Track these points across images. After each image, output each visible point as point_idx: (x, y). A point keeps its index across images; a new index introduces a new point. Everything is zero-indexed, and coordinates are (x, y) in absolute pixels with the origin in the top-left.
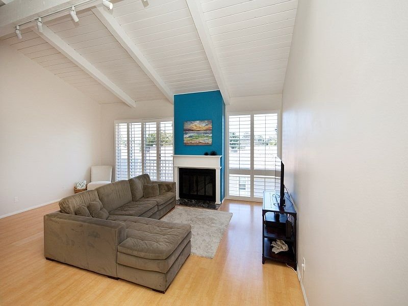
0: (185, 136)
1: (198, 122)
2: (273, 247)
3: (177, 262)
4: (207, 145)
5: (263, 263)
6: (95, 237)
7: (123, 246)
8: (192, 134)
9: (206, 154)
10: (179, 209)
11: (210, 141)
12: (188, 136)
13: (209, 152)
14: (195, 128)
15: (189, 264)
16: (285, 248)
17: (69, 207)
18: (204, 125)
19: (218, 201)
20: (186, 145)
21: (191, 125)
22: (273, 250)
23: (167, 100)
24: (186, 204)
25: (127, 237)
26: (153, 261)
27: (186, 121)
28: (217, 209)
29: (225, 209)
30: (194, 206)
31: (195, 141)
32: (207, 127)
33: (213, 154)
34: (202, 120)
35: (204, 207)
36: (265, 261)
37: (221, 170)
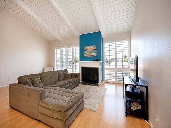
0: (84, 53)
1: (90, 46)
2: (131, 106)
3: (74, 113)
4: (94, 57)
5: (126, 116)
6: (29, 96)
7: (43, 102)
8: (87, 52)
9: (94, 60)
10: (81, 86)
11: (96, 55)
12: (85, 53)
13: (95, 60)
14: (89, 49)
15: (82, 114)
16: (140, 107)
17: (22, 81)
18: (93, 47)
19: (99, 82)
20: (85, 57)
21: (87, 48)
22: (132, 108)
23: (76, 37)
24: (84, 84)
25: (47, 97)
26: (57, 112)
27: (85, 46)
28: (99, 86)
29: (103, 86)
30: (88, 84)
31: (89, 55)
32: (94, 48)
33: (97, 60)
34: (92, 45)
35: (93, 85)
36: (127, 115)
37: (101, 68)
